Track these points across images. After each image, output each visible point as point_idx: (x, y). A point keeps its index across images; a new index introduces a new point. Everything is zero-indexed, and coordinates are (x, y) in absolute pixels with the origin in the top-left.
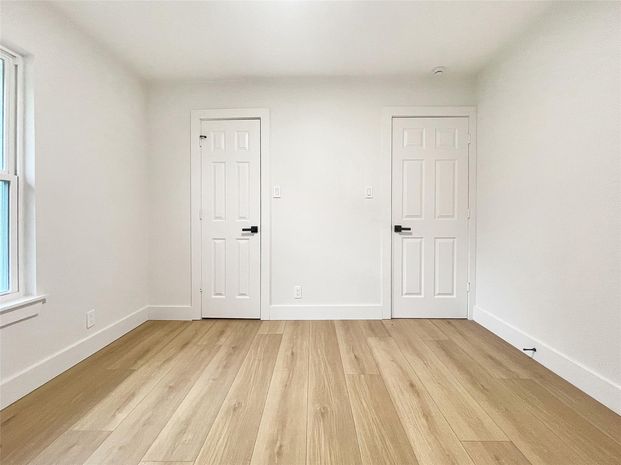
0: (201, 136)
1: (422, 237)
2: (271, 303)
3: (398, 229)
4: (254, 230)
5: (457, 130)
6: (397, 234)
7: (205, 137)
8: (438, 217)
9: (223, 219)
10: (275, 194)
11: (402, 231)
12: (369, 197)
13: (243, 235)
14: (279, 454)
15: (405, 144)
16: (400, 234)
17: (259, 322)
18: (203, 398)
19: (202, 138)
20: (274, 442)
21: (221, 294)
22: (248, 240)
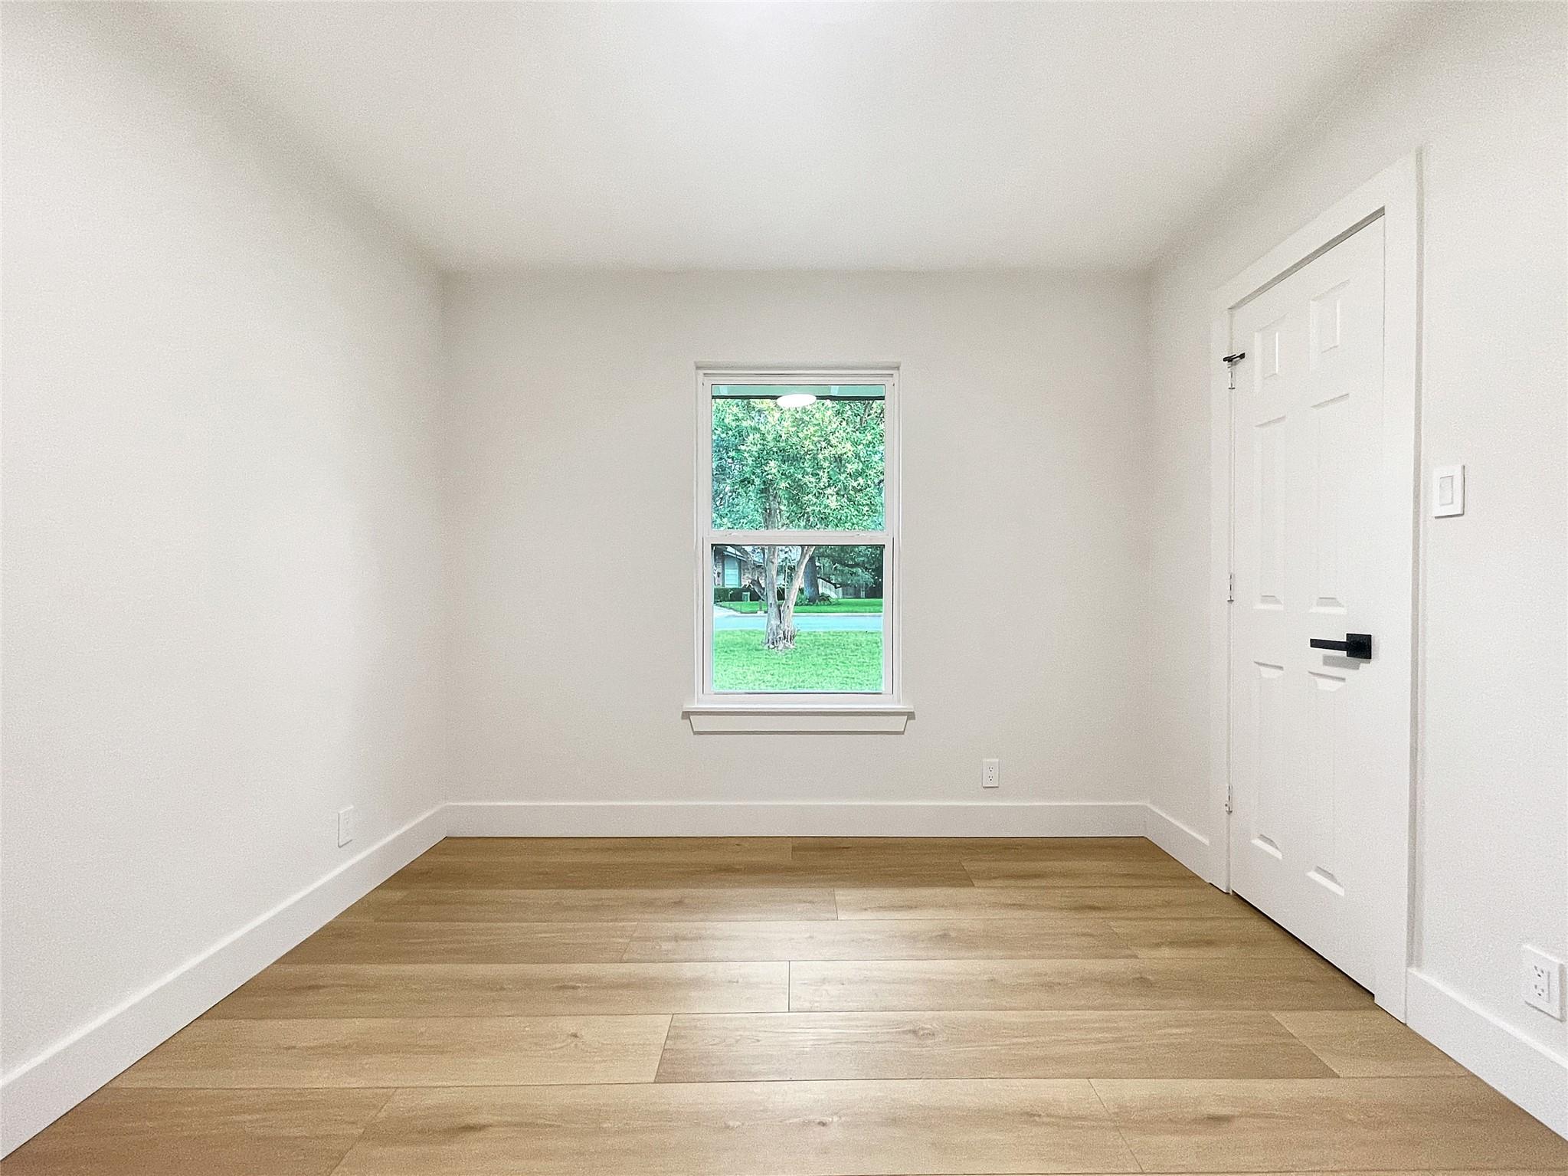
0: (1229, 359)
4: (1359, 647)
7: (1242, 356)
9: (1279, 602)
10: (1437, 504)
13: (1327, 661)
19: (1236, 364)
21: (1272, 841)
22: (1341, 684)
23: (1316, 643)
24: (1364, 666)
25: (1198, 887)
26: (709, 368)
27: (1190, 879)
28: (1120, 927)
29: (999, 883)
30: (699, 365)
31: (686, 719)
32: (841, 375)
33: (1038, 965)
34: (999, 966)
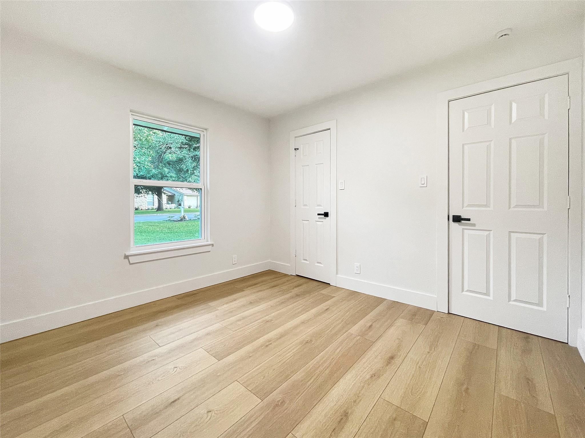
0: (295, 149)
1: (490, 229)
2: (337, 273)
3: (457, 219)
4: (326, 215)
5: (547, 95)
6: (456, 224)
7: (298, 149)
8: (514, 207)
9: (308, 206)
10: (340, 187)
11: (463, 221)
12: (423, 186)
13: (319, 218)
14: (267, 346)
15: (466, 126)
16: (459, 225)
17: (329, 285)
18: (258, 312)
19: (296, 150)
20: (269, 341)
21: (306, 260)
22: (322, 223)
23: (319, 214)
24: (327, 218)
25: (288, 276)
26: (134, 112)
27: (286, 275)
28: (284, 288)
29: (249, 288)
30: (131, 111)
31: (126, 258)
32: (177, 125)
33: (278, 300)
34: (271, 303)
